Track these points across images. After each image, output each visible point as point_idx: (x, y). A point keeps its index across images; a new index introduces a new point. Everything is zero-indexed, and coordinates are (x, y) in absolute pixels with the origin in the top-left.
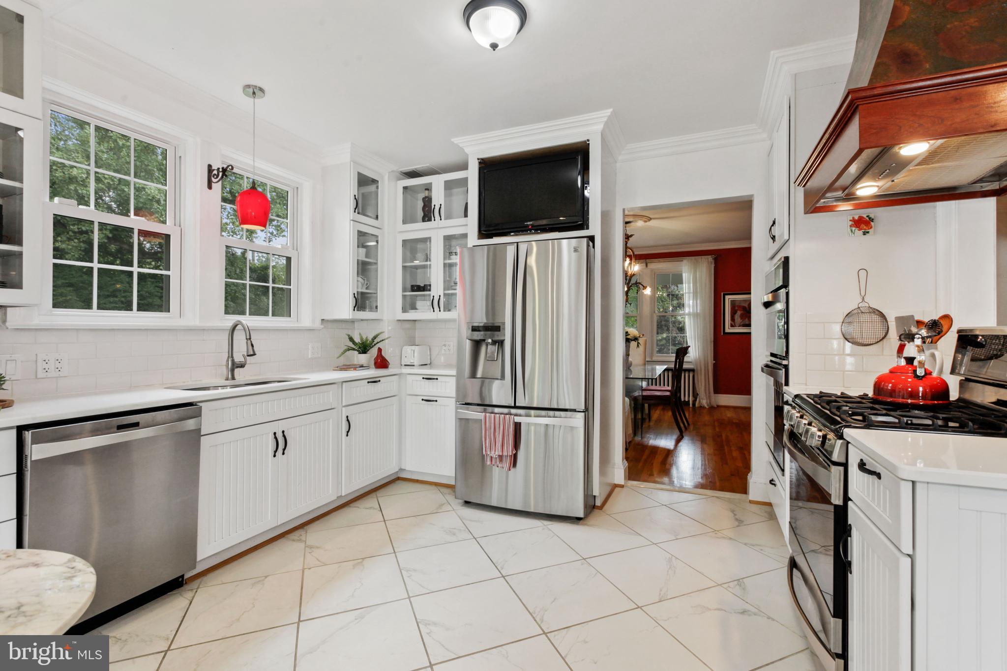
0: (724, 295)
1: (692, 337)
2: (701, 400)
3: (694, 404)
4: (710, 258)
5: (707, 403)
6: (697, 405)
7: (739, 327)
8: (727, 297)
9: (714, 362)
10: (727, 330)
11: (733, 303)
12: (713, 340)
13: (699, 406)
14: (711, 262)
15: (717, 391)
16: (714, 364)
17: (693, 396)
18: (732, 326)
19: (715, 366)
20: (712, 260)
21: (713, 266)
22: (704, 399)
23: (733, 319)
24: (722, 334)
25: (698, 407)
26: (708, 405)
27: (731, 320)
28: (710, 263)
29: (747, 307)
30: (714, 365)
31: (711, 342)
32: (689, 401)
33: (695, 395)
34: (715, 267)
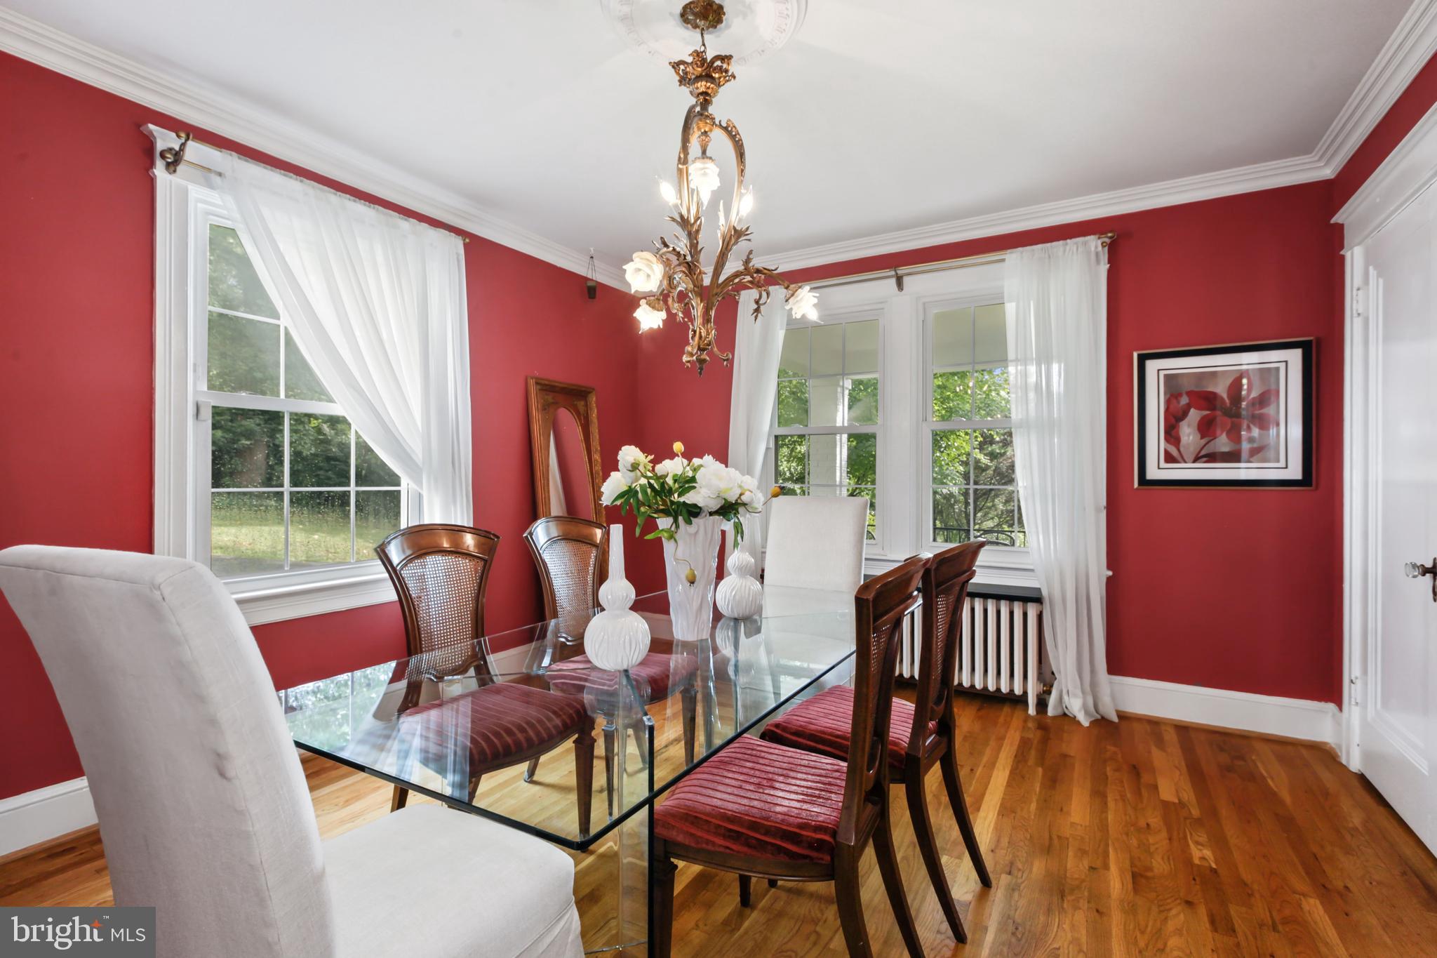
0: (1143, 359)
1: (1033, 495)
2: (1065, 697)
3: (1042, 704)
4: (1094, 244)
5: (1085, 707)
6: (1051, 711)
7: (1194, 461)
8: (1152, 366)
9: (1110, 573)
10: (1153, 473)
11: (1172, 381)
12: (1104, 503)
13: (1059, 712)
14: (1097, 254)
15: (1115, 667)
16: (1109, 579)
17: (1041, 677)
18: (1170, 458)
19: (1111, 585)
20: (1100, 248)
21: (1104, 267)
22: (1075, 696)
23: (1171, 434)
24: (1136, 485)
25: (1054, 718)
26: (1087, 713)
27: (1167, 439)
28: (1093, 257)
29: (1225, 396)
30: (1110, 583)
31: (1098, 510)
32: (1025, 693)
33: (1047, 680)
34: (1110, 272)
